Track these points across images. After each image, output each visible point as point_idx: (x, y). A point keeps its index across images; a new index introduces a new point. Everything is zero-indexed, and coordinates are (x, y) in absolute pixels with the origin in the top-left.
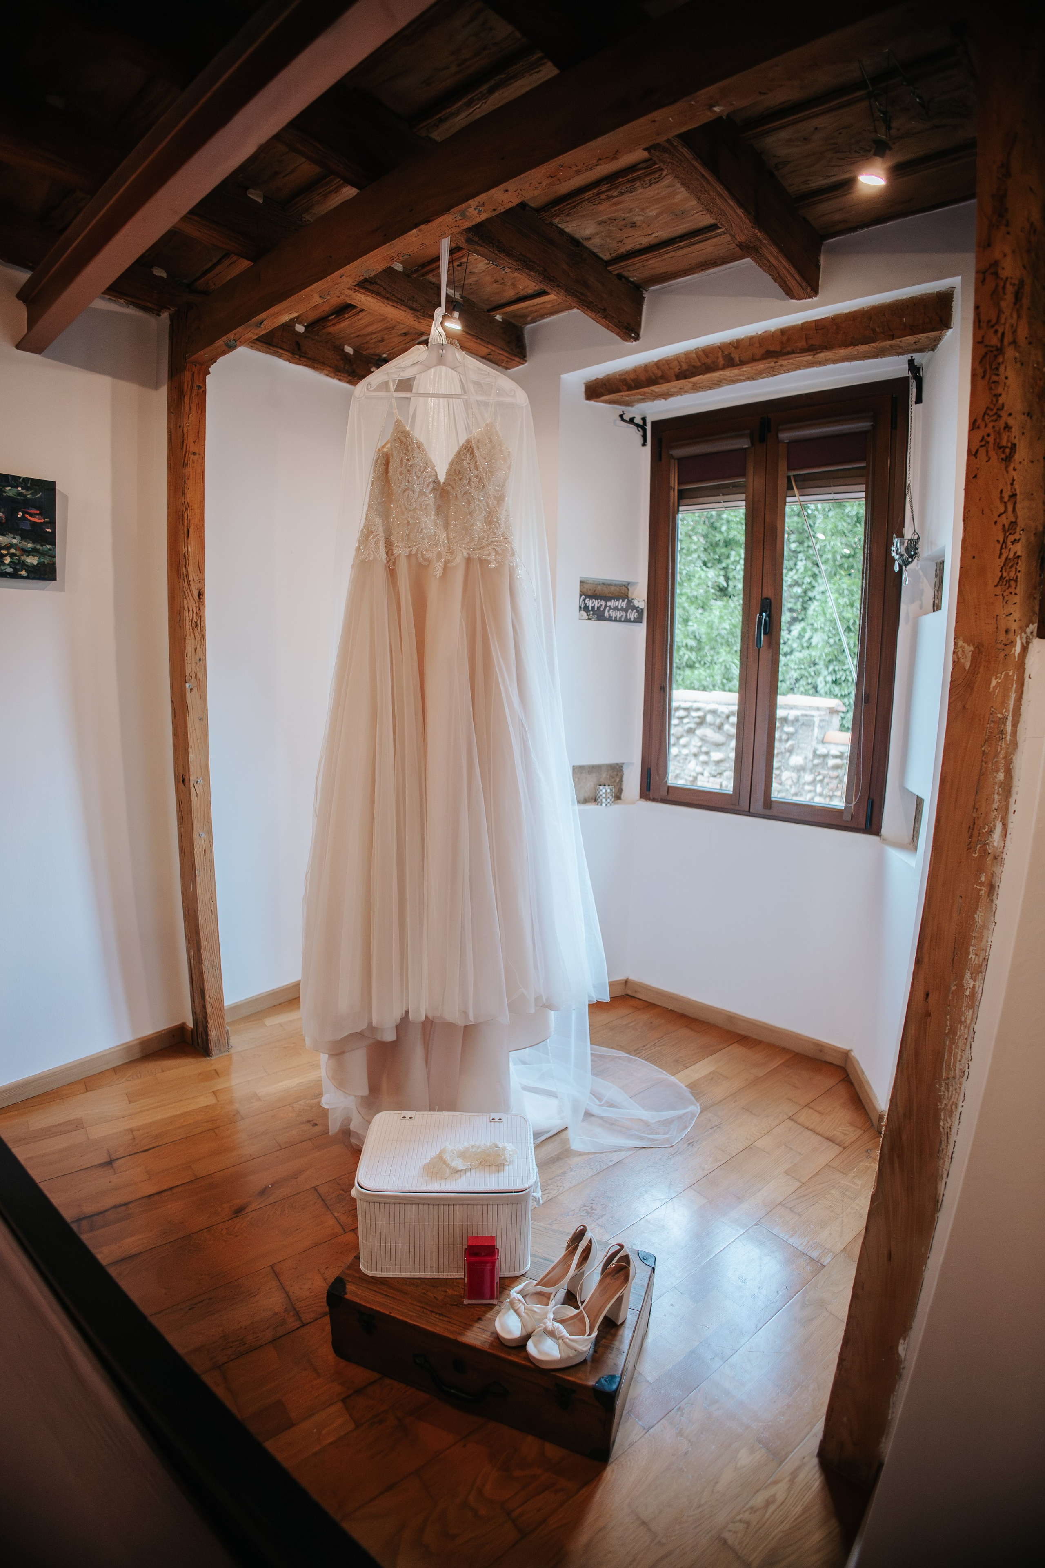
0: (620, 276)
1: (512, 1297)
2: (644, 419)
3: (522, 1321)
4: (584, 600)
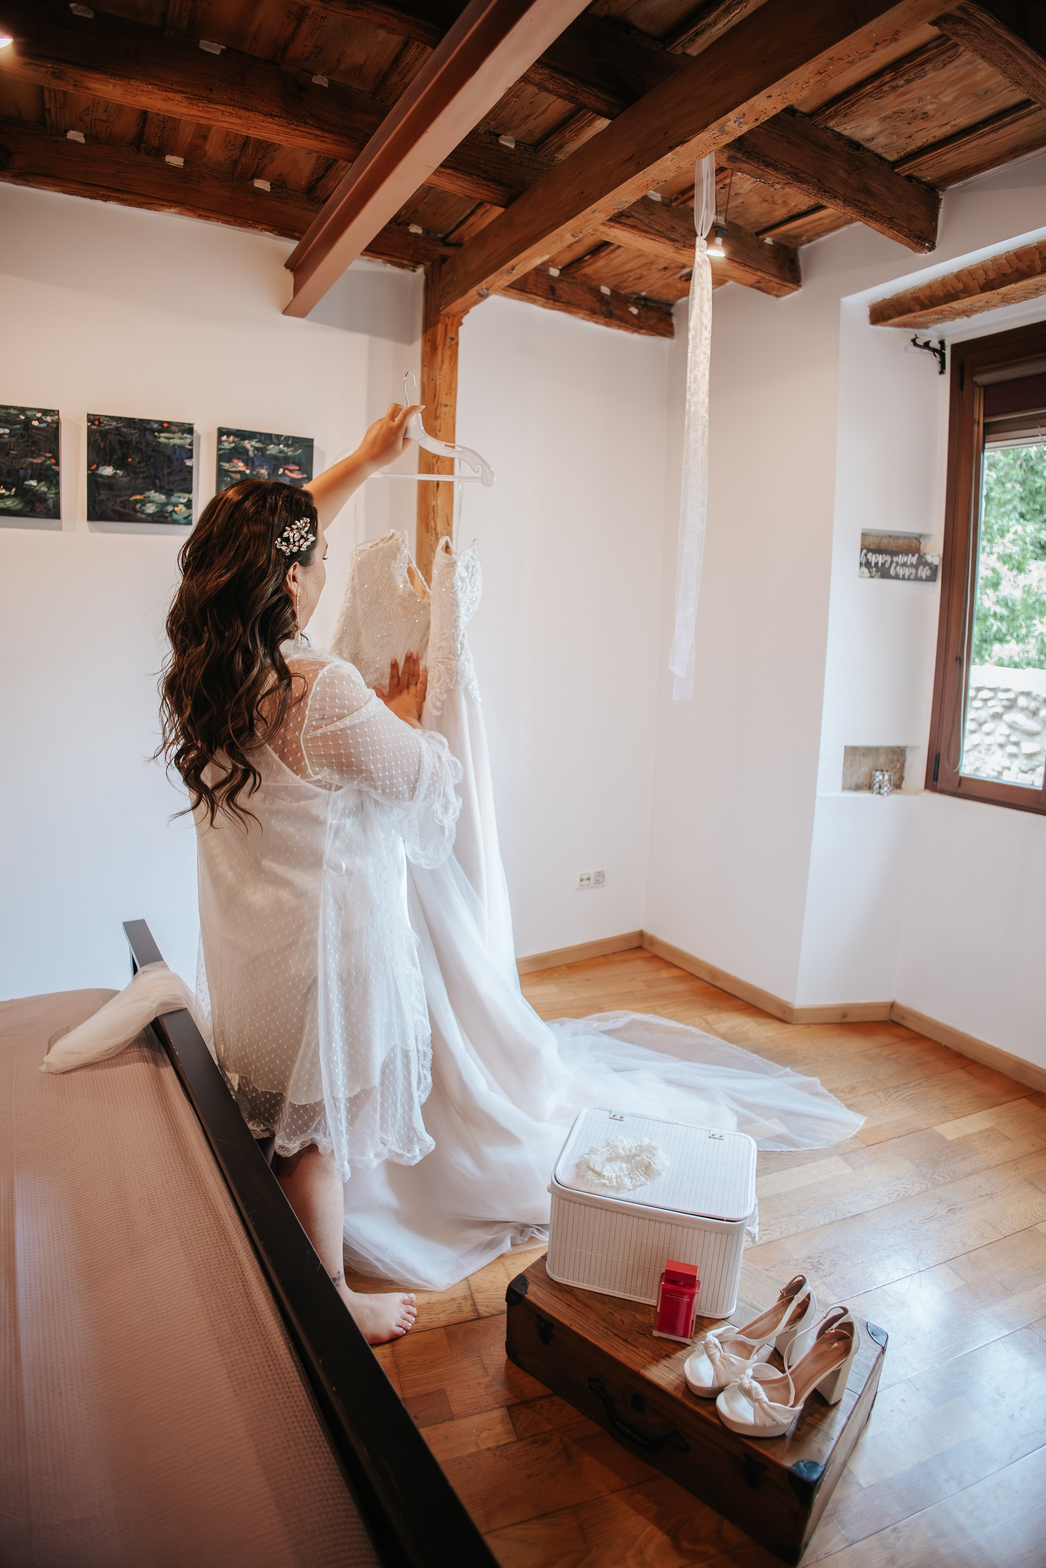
0: (910, 178)
1: (707, 1339)
2: (942, 343)
3: (715, 1370)
4: (866, 555)
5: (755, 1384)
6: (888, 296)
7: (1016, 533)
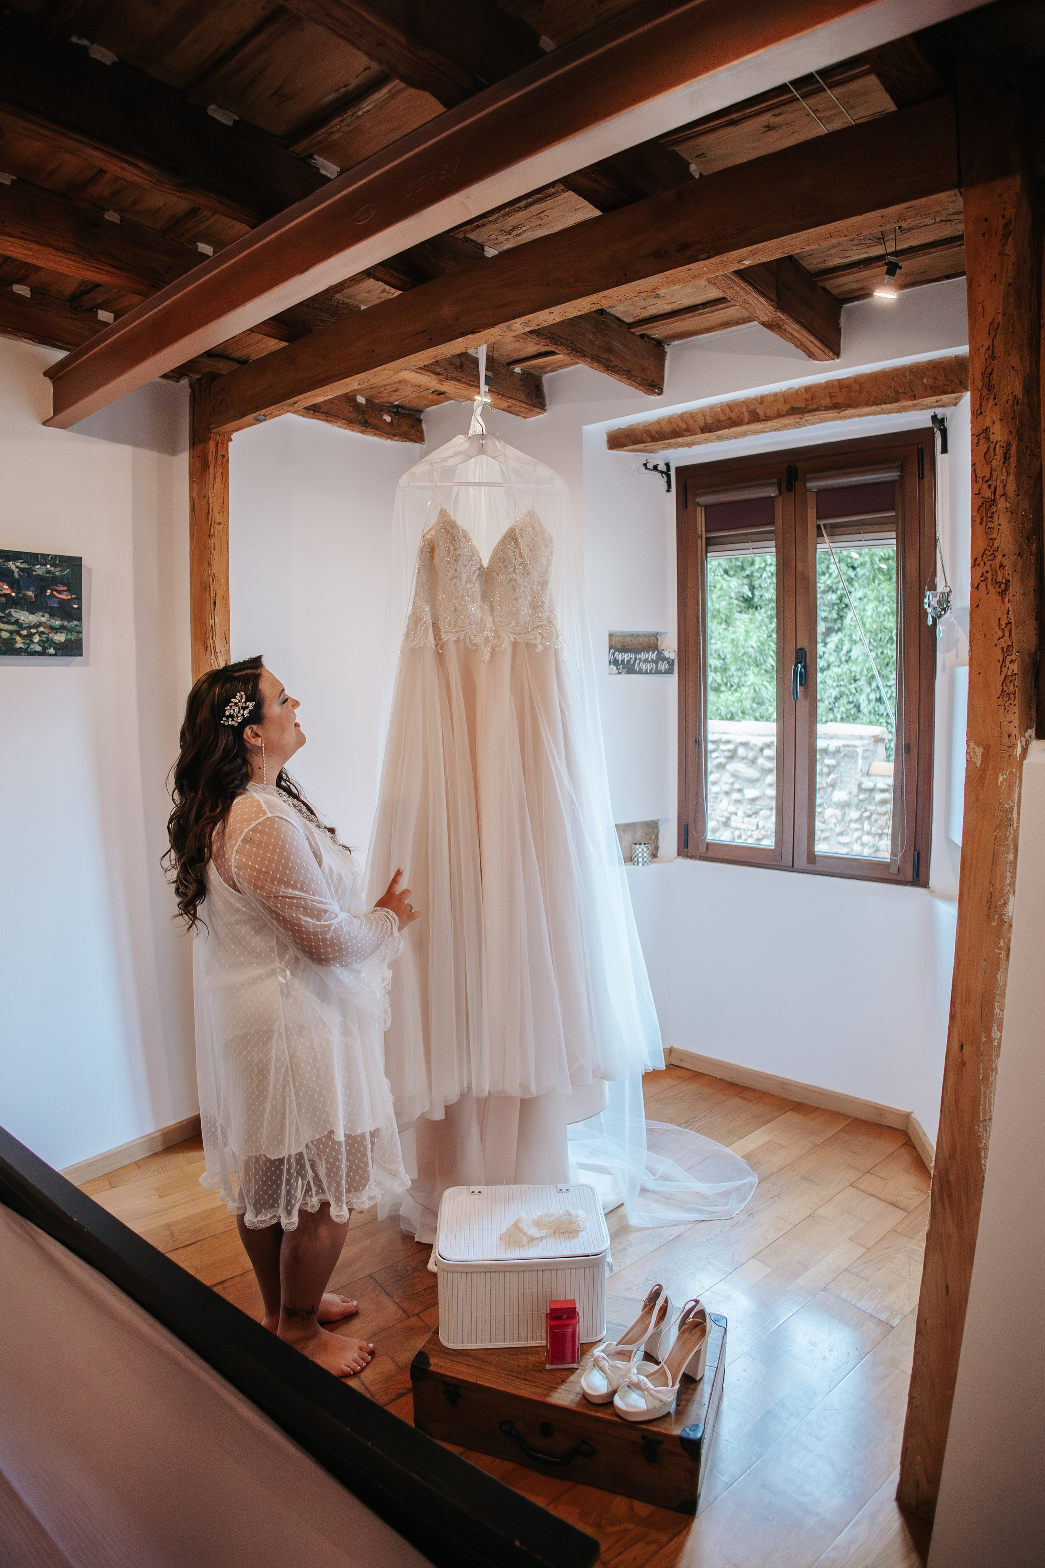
0: (642, 335)
1: (593, 1358)
2: (667, 465)
3: (607, 1378)
4: (613, 654)
5: (642, 1377)
6: (623, 427)
7: (721, 589)
